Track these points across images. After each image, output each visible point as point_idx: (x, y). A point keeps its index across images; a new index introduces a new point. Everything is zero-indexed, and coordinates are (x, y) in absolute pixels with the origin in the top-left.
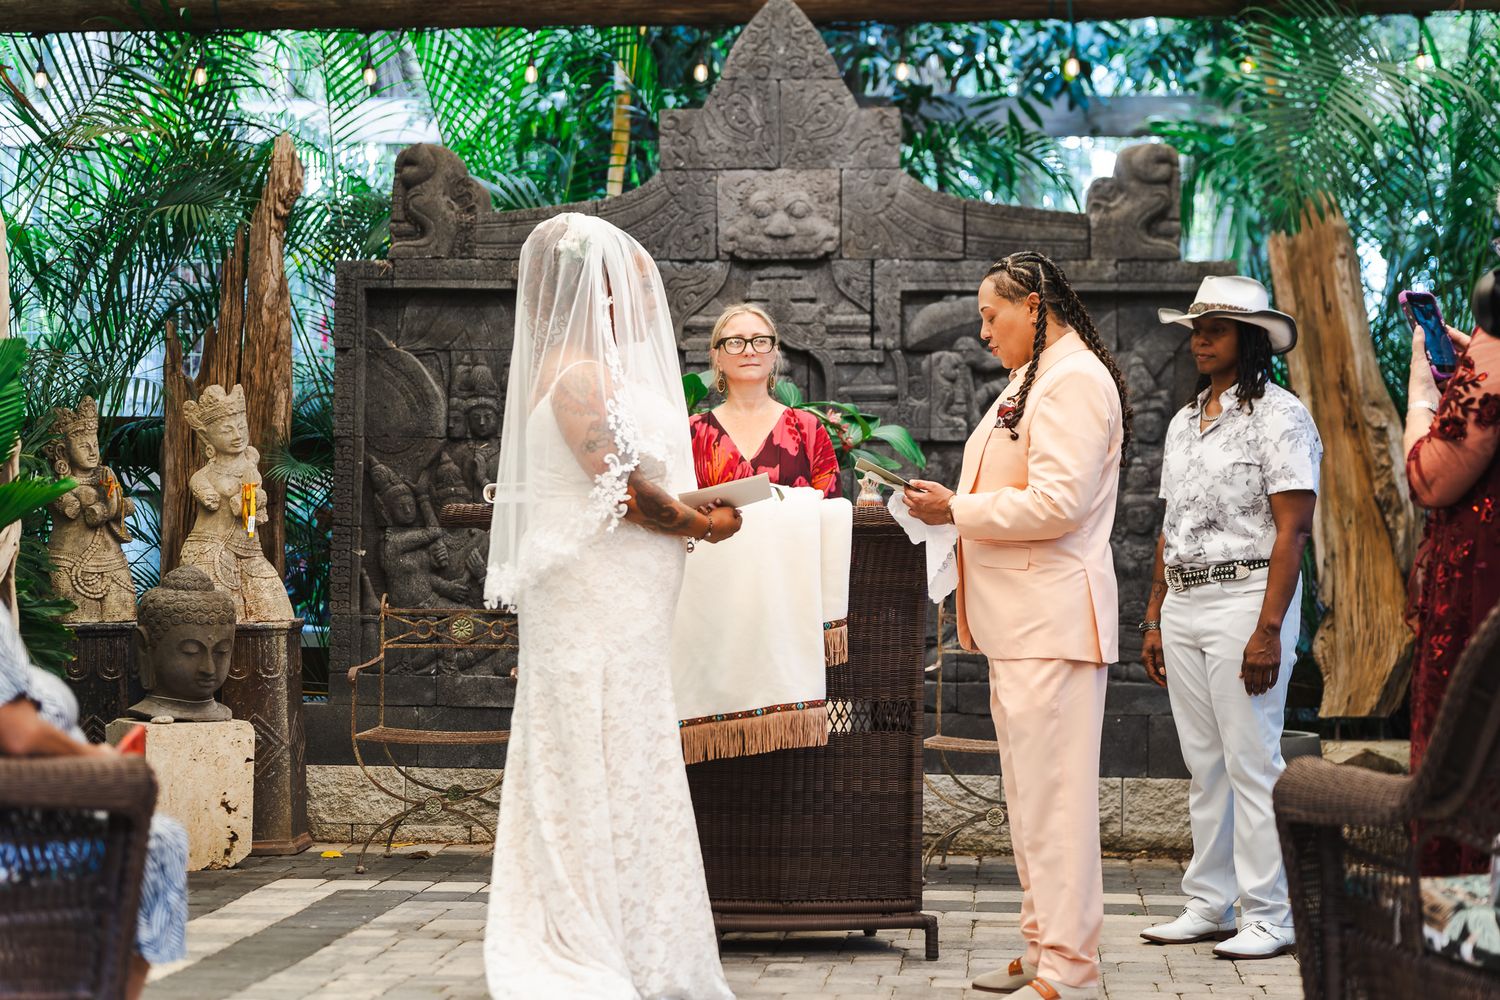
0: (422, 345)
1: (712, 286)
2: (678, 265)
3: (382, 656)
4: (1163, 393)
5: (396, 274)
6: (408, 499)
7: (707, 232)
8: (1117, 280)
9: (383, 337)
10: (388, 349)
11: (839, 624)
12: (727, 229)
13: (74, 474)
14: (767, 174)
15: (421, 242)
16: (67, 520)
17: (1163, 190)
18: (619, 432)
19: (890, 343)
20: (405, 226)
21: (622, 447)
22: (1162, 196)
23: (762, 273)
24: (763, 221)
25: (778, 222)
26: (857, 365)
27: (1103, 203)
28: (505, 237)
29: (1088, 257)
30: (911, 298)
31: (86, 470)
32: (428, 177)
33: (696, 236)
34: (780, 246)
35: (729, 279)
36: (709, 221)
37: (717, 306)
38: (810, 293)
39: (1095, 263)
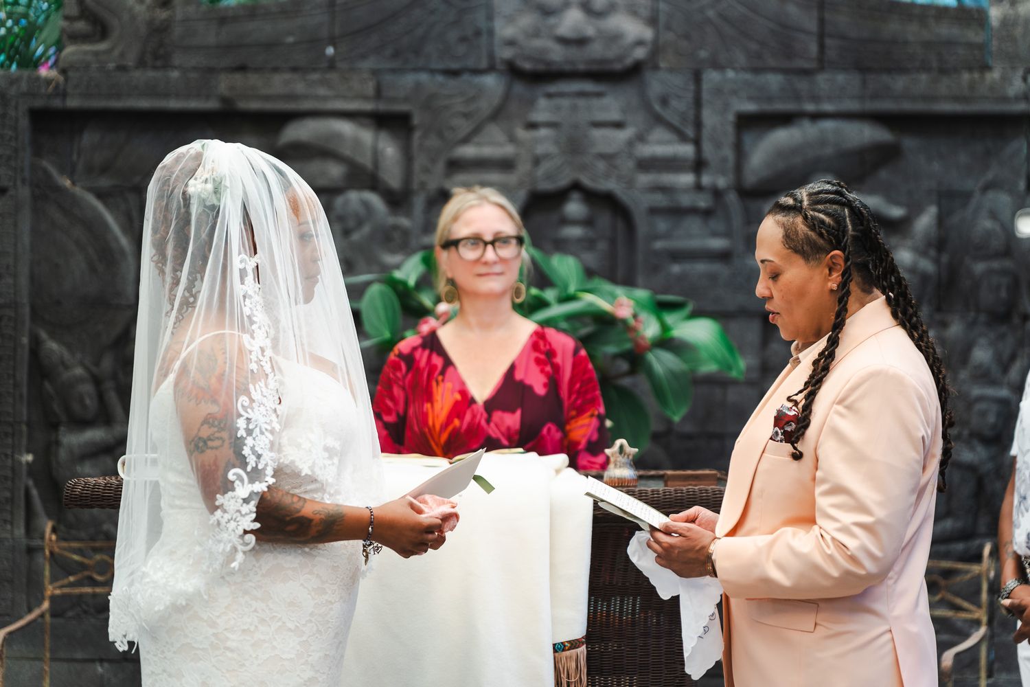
0: (104, 182)
1: (484, 107)
2: (440, 78)
3: (46, 605)
5: (69, 90)
6: (87, 388)
7: (478, 33)
8: (1026, 97)
9: (54, 172)
10: (59, 189)
11: (574, 644)
12: (504, 30)
15: (103, 46)
18: (249, 441)
19: (722, 182)
20: (81, 26)
21: (252, 460)
23: (553, 88)
24: (552, 21)
25: (572, 21)
26: (677, 212)
28: (211, 40)
29: (985, 68)
30: (751, 123)
33: (463, 39)
34: (574, 53)
35: (507, 97)
36: (480, 19)
37: (495, 132)
38: (615, 116)
39: (995, 75)
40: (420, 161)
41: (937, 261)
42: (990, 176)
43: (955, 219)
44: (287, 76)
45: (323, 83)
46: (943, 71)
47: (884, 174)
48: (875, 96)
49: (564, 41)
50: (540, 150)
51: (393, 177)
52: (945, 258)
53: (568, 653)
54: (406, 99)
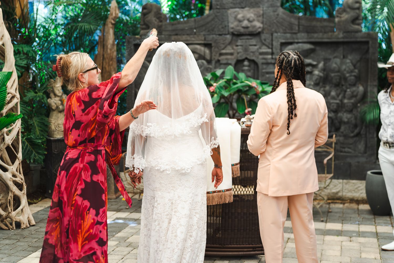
1: (227, 42)
2: (218, 36)
4: (356, 71)
7: (226, 26)
8: (343, 38)
11: (237, 164)
12: (231, 25)
13: (55, 97)
14: (242, 9)
15: (148, 30)
16: (54, 110)
17: (357, 11)
20: (144, 26)
22: (357, 13)
23: (242, 38)
24: (241, 23)
25: (245, 23)
26: (268, 64)
27: (339, 15)
28: (170, 29)
29: (334, 32)
30: (284, 44)
31: (58, 96)
32: (149, 12)
33: (223, 28)
34: (246, 30)
35: (232, 40)
36: (226, 23)
37: (229, 47)
38: (254, 43)
39: (336, 33)
40: (214, 54)
41: (323, 73)
42: (335, 55)
43: (327, 65)
44: (186, 36)
45: (194, 37)
46: (325, 32)
47: (312, 55)
48: (310, 38)
49: (244, 28)
50: (239, 51)
51: (208, 57)
52: (325, 73)
53: (235, 166)
54: (211, 41)
